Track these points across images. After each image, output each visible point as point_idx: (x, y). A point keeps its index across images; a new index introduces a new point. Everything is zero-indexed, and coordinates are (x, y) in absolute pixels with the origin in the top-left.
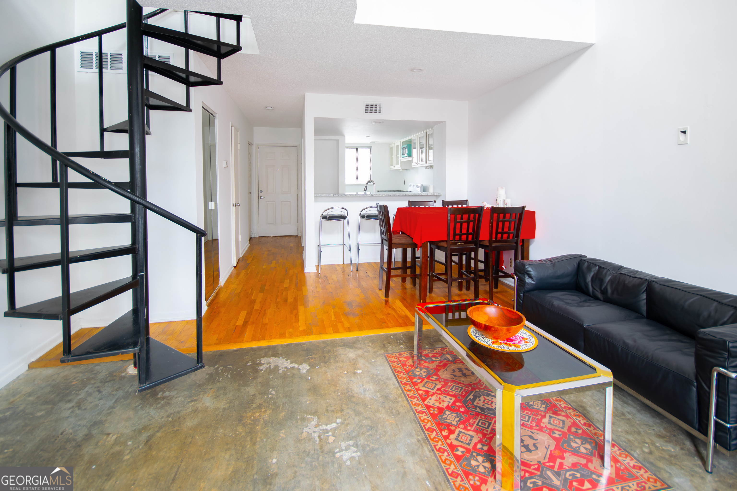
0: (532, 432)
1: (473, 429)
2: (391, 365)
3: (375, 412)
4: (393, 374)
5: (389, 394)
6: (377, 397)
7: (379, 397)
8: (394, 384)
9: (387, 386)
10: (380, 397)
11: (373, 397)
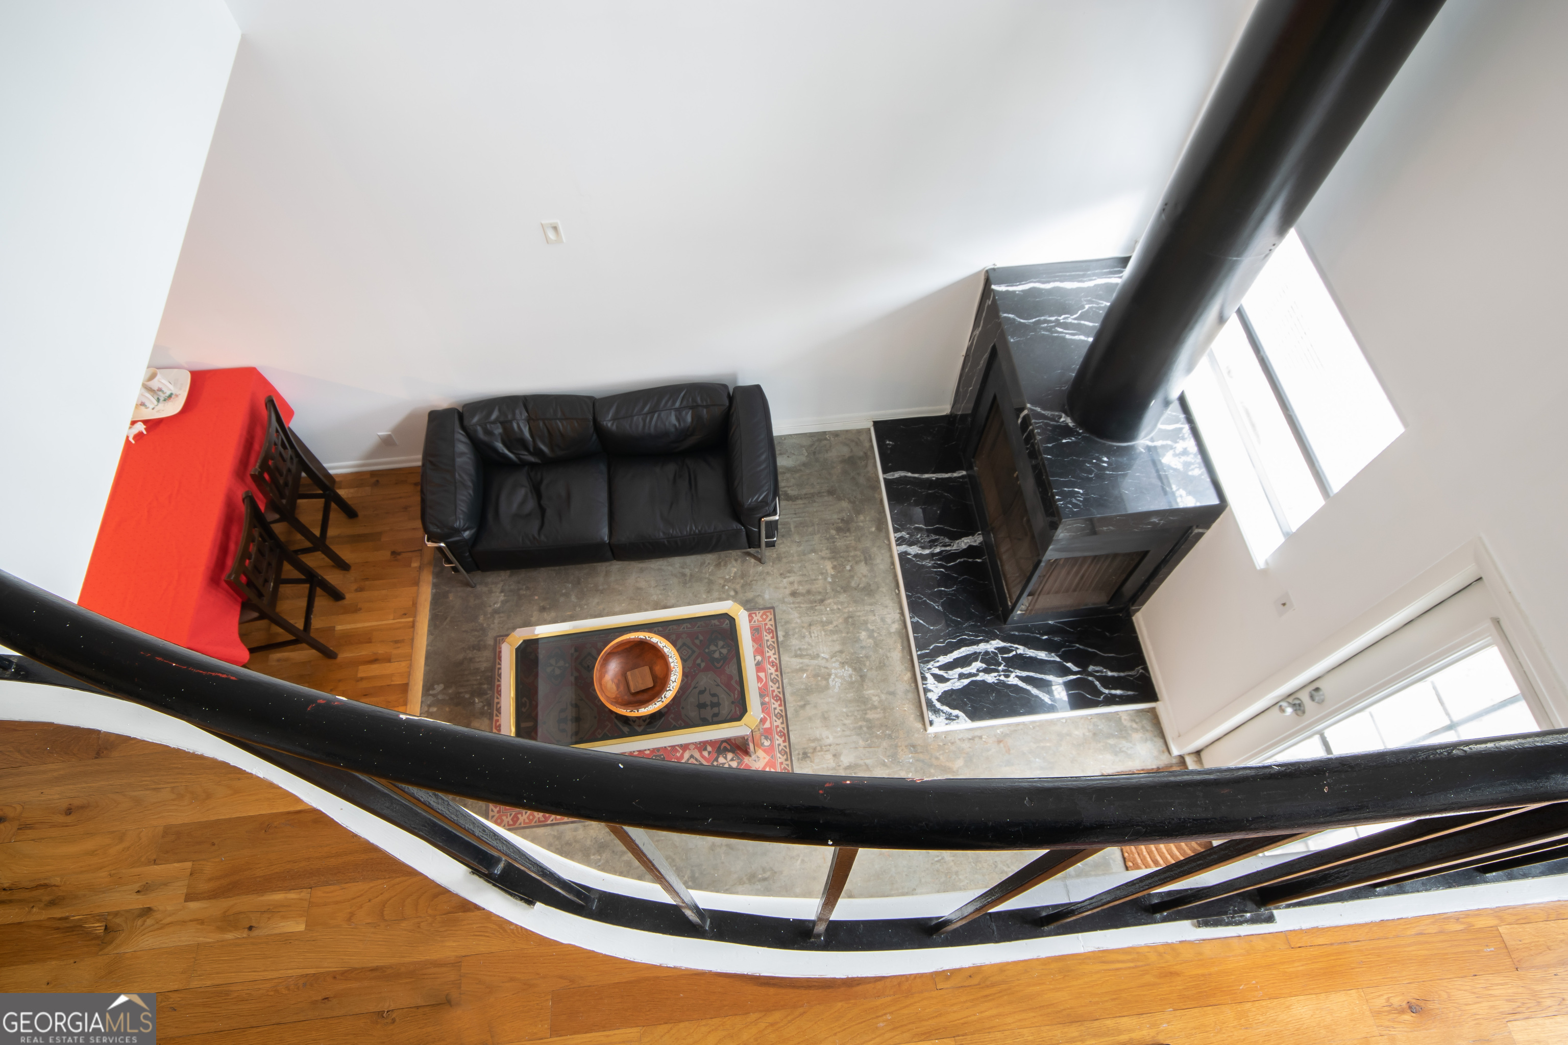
0: (695, 688)
1: (681, 751)
2: (522, 825)
3: (630, 867)
4: (549, 827)
5: (596, 841)
6: (600, 860)
7: (599, 857)
8: (576, 830)
9: (576, 841)
10: (601, 856)
11: (599, 866)
